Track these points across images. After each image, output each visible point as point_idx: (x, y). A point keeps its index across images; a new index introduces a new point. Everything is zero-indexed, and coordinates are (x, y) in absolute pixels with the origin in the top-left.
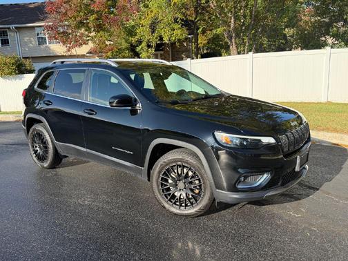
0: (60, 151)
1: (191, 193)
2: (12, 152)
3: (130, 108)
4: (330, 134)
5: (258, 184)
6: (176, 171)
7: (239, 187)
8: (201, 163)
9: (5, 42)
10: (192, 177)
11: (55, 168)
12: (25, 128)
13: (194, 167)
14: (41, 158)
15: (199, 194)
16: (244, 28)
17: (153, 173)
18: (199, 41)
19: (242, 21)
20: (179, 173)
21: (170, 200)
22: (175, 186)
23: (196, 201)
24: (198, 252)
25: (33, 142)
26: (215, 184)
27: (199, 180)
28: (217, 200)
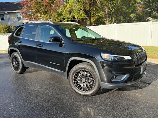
0: (25, 65)
1: (88, 84)
2: (3, 66)
3: (59, 43)
4: (153, 60)
5: (122, 79)
6: (81, 73)
7: (113, 81)
8: (94, 69)
9: (3, 19)
10: (89, 76)
11: (23, 73)
12: (9, 54)
13: (90, 72)
14: (16, 69)
15: (93, 85)
16: (112, 13)
17: (70, 74)
18: (91, 20)
19: (111, 9)
20: (83, 74)
21: (78, 88)
22: (81, 80)
23: (91, 88)
24: (92, 113)
25: (13, 61)
26: (101, 79)
27: (93, 78)
28: (102, 88)
